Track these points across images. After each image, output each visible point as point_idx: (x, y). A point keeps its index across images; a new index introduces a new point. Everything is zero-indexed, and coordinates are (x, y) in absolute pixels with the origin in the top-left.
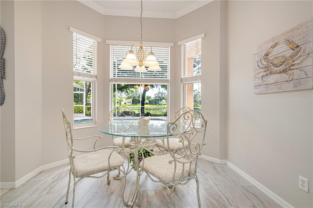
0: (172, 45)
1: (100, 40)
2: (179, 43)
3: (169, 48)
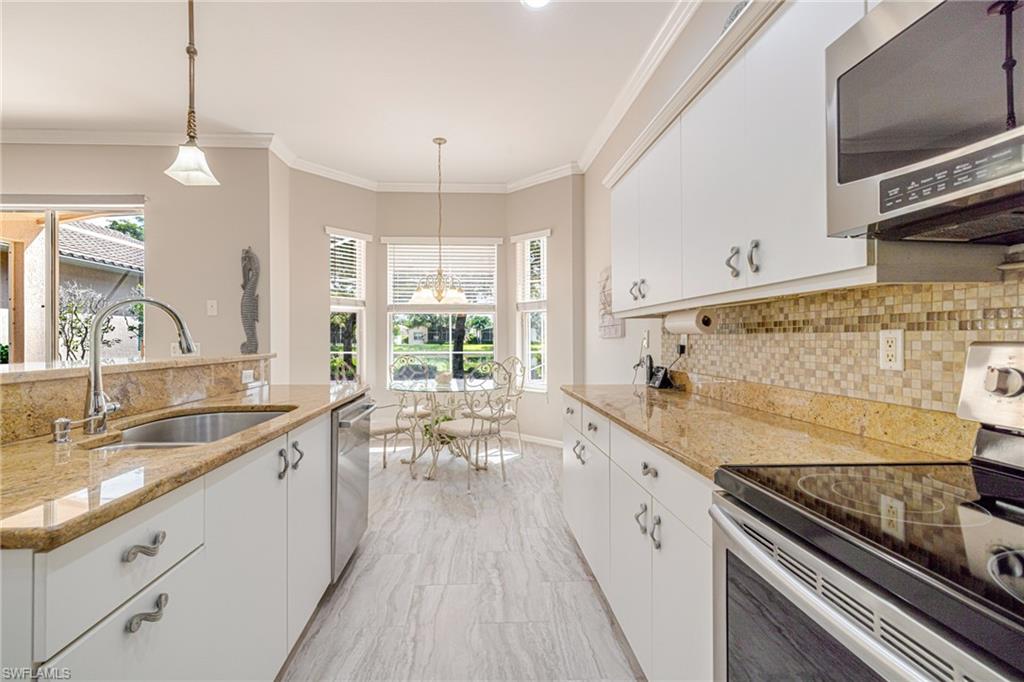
0: (500, 241)
1: (370, 238)
2: (513, 239)
3: (496, 247)
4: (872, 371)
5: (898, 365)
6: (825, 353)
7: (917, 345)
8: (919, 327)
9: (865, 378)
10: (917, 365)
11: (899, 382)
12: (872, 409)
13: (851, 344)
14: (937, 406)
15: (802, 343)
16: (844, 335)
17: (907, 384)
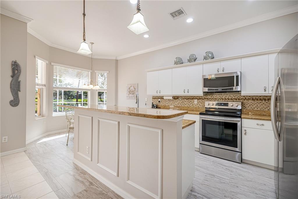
2: (96, 71)
3: (90, 72)
4: (194, 104)
5: (197, 103)
6: (188, 102)
7: (198, 101)
8: (199, 99)
9: (193, 104)
10: (198, 103)
11: (196, 105)
12: (194, 108)
13: (191, 101)
14: (200, 107)
15: (184, 101)
16: (190, 100)
17: (197, 105)
